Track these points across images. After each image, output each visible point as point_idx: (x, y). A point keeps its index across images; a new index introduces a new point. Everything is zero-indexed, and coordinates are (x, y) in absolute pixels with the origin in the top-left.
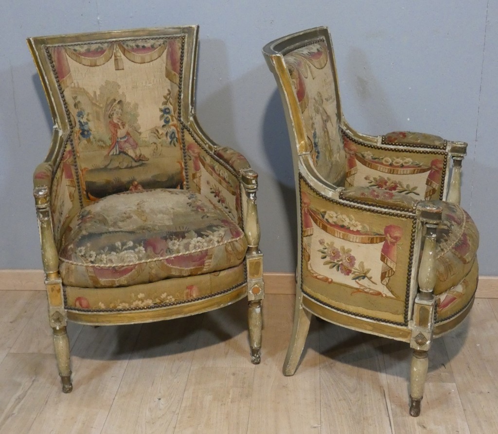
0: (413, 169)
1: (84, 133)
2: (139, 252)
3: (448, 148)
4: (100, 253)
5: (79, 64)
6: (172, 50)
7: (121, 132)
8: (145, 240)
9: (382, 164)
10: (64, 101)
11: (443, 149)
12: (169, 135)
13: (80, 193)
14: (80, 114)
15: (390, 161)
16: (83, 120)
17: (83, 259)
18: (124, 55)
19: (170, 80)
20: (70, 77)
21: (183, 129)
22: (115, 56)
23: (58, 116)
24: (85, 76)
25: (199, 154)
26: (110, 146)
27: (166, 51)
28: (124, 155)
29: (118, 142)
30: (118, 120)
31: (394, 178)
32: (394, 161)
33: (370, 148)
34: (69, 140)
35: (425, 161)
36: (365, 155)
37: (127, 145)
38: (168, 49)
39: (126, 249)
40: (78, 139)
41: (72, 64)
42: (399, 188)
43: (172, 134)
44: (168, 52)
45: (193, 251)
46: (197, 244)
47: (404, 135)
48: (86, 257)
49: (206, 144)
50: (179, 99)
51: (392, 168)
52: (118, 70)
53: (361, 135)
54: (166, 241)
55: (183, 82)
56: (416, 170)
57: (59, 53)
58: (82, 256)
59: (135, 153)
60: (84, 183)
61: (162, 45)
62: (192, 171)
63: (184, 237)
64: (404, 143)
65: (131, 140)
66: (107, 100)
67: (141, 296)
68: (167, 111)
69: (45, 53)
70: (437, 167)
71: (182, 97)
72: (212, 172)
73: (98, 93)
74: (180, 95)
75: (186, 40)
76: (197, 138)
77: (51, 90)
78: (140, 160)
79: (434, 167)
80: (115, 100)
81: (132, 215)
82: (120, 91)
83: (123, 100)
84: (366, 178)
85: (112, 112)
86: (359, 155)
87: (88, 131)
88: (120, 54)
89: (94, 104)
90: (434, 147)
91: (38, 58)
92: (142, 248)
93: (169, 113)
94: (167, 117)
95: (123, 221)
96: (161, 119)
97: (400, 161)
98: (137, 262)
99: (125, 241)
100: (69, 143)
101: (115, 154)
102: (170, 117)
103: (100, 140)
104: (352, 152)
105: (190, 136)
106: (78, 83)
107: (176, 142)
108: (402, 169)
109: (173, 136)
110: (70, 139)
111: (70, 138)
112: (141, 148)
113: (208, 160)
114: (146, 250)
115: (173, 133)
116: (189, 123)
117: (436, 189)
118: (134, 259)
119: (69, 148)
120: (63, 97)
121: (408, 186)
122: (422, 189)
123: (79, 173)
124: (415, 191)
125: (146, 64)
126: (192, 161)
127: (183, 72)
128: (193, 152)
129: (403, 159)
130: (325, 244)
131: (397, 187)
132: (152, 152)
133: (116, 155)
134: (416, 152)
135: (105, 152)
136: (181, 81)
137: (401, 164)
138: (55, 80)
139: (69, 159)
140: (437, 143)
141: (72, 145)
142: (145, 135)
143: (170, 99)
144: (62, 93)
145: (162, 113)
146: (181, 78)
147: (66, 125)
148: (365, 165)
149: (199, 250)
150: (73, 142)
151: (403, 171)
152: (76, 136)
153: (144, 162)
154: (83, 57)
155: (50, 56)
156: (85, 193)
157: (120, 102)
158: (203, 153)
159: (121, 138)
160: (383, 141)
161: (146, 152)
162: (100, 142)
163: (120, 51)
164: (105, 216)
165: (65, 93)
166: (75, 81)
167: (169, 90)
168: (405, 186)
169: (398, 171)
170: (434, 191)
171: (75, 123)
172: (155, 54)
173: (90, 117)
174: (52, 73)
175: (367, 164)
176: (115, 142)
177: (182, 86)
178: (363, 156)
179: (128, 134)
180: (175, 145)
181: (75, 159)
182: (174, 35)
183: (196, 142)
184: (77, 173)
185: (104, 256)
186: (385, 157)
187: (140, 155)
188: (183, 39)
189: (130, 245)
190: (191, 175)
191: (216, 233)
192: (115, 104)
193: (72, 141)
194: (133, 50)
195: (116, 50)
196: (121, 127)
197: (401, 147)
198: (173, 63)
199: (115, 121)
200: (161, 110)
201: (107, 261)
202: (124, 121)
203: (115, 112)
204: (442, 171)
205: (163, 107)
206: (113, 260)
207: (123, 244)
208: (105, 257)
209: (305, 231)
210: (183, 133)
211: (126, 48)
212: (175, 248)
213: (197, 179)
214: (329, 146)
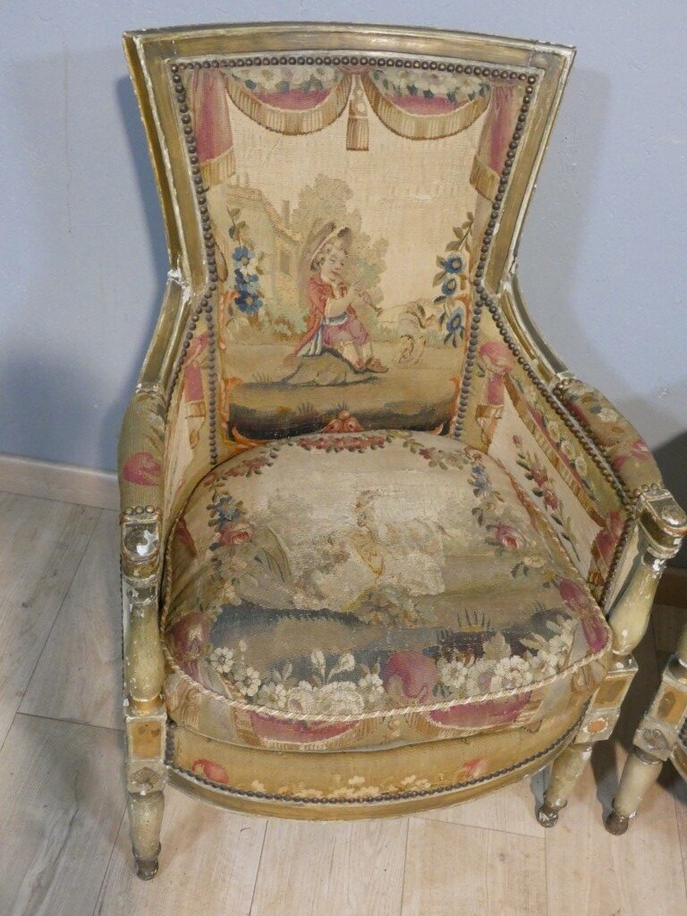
1: (245, 300)
2: (369, 688)
4: (272, 680)
5: (255, 124)
6: (500, 112)
7: (334, 306)
8: (384, 654)
10: (204, 212)
12: (447, 320)
13: (213, 424)
14: (241, 255)
16: (249, 271)
17: (225, 685)
18: (375, 110)
19: (479, 192)
20: (231, 158)
21: (478, 305)
22: (351, 113)
23: (185, 252)
24: (268, 159)
25: (507, 370)
26: (304, 334)
27: (484, 115)
28: (332, 357)
29: (323, 326)
30: (333, 277)
34: (204, 308)
37: (343, 334)
38: (492, 110)
39: (338, 678)
40: (227, 312)
41: (238, 123)
43: (454, 319)
44: (488, 119)
45: (500, 695)
46: (510, 676)
48: (234, 682)
49: (533, 358)
50: (488, 234)
52: (354, 149)
54: (436, 663)
55: (505, 196)
57: (209, 91)
58: (225, 675)
59: (359, 353)
60: (227, 408)
61: (478, 97)
62: (478, 397)
63: (479, 654)
65: (355, 325)
66: (314, 226)
67: (356, 780)
68: (455, 265)
69: (171, 82)
71: (495, 231)
72: (535, 427)
73: (294, 206)
74: (491, 226)
75: (537, 88)
76: (512, 334)
77: (175, 186)
78: (368, 371)
80: (333, 227)
81: (349, 549)
82: (350, 206)
83: (353, 229)
85: (321, 256)
87: (255, 297)
88: (364, 106)
89: (281, 233)
91: (152, 96)
92: (376, 679)
93: (457, 270)
94: (452, 280)
95: (326, 569)
96: (435, 284)
98: (362, 717)
99: (335, 650)
100: (203, 315)
101: (310, 353)
102: (458, 280)
103: (282, 321)
105: (494, 324)
106: (247, 175)
107: (458, 338)
109: (455, 325)
110: (206, 307)
111: (206, 305)
112: (375, 345)
113: (531, 394)
114: (385, 685)
115: (458, 316)
116: (499, 296)
118: (355, 709)
119: (202, 328)
120: (203, 202)
123: (216, 384)
125: (428, 141)
126: (485, 380)
127: (513, 170)
128: (494, 361)
132: (400, 354)
133: (313, 355)
135: (289, 349)
136: (501, 191)
138: (187, 158)
139: (199, 356)
141: (209, 319)
142: (391, 316)
143: (469, 236)
144: (201, 192)
145: (441, 270)
146: (503, 183)
147: (202, 273)
149: (514, 692)
150: (214, 314)
152: (222, 305)
153: (374, 375)
154: (269, 106)
155: (182, 91)
156: (225, 426)
157: (345, 233)
158: (518, 373)
159: (331, 320)
161: (385, 354)
162: (281, 325)
163: (365, 98)
164: (280, 540)
165: (209, 196)
166: (240, 171)
167: (470, 216)
171: (226, 273)
172: (454, 118)
173: (266, 265)
174: (182, 137)
176: (316, 324)
177: (502, 205)
179: (350, 310)
180: (454, 344)
181: (213, 352)
182: (508, 68)
183: (506, 340)
184: (212, 383)
185: (279, 688)
187: (370, 360)
188: (531, 83)
189: (346, 668)
190: (476, 406)
191: (554, 642)
192: (331, 235)
193: (210, 311)
194: (400, 100)
195: (355, 93)
196: (337, 293)
198: (495, 150)
199: (325, 278)
200: (441, 262)
201: (286, 705)
202: (347, 278)
203: (327, 257)
205: (446, 256)
206: (303, 704)
207: (332, 661)
208: (284, 692)
210: (477, 313)
211: (382, 90)
212: (457, 684)
213: (489, 421)
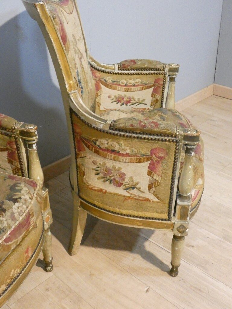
0: (142, 87)
3: (167, 69)
9: (119, 85)
11: (163, 70)
15: (125, 82)
31: (129, 94)
32: (128, 82)
33: (110, 74)
35: (150, 80)
36: (107, 80)
42: (133, 102)
47: (134, 62)
51: (127, 88)
53: (102, 64)
56: (144, 88)
64: (135, 68)
70: (159, 84)
79: (156, 84)
84: (109, 97)
86: (103, 80)
90: (156, 70)
97: (132, 82)
104: (97, 79)
108: (134, 88)
117: (159, 99)
121: (139, 99)
122: (149, 100)
124: (144, 102)
129: (134, 80)
130: (98, 164)
131: (131, 100)
134: (144, 74)
137: (132, 84)
140: (159, 66)
148: (108, 87)
151: (135, 88)
160: (119, 68)
168: (137, 100)
169: (131, 89)
170: (157, 100)
175: (109, 87)
178: (106, 81)
186: (121, 80)
197: (132, 72)
204: (162, 87)
209: (78, 154)
214: (85, 79)
